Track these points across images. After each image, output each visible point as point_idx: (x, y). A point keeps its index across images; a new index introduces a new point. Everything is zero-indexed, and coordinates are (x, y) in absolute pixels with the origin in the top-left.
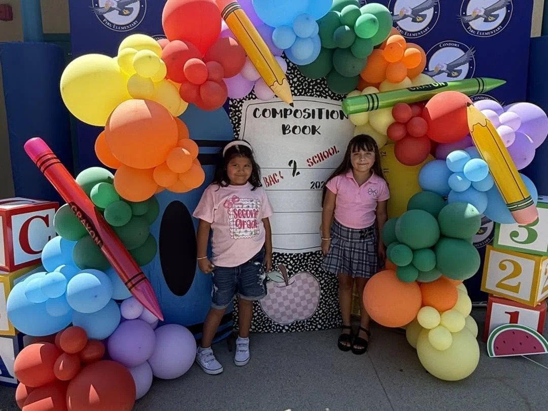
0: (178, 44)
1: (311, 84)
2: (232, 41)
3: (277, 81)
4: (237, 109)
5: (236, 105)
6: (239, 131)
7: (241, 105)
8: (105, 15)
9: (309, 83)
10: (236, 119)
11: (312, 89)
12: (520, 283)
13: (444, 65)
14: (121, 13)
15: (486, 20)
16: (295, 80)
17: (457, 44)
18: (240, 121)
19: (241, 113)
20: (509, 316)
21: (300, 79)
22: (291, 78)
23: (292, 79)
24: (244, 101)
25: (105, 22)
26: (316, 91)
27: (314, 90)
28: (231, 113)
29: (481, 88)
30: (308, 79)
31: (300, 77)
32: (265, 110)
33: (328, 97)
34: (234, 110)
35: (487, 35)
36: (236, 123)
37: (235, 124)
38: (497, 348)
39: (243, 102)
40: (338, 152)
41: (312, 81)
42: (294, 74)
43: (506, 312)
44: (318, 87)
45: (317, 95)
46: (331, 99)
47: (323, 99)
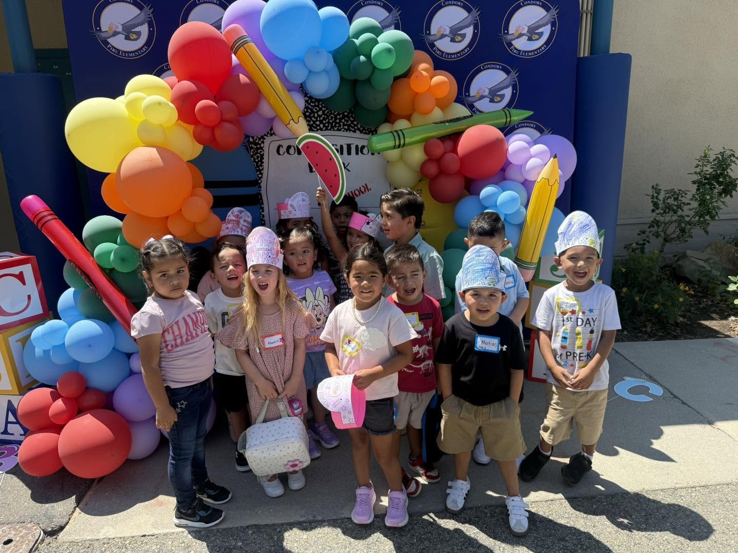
1: (338, 117)
2: (243, 78)
3: (293, 120)
4: (259, 146)
5: (257, 141)
6: (263, 169)
7: (263, 142)
8: (109, 40)
9: (336, 116)
10: (258, 157)
11: (339, 123)
13: (486, 89)
14: (127, 38)
15: (530, 39)
16: (320, 113)
17: (500, 65)
18: (263, 159)
19: (263, 151)
21: (326, 112)
22: (315, 111)
23: (317, 112)
24: (265, 137)
25: (109, 48)
26: (344, 125)
27: (342, 124)
28: (252, 150)
29: (509, 119)
30: (334, 112)
31: (325, 110)
32: (289, 147)
33: (357, 131)
34: (255, 147)
35: (530, 56)
36: (259, 161)
37: (257, 163)
39: (265, 139)
40: (370, 189)
41: (339, 114)
42: (318, 106)
44: (345, 120)
45: (345, 129)
46: (361, 133)
47: (351, 134)
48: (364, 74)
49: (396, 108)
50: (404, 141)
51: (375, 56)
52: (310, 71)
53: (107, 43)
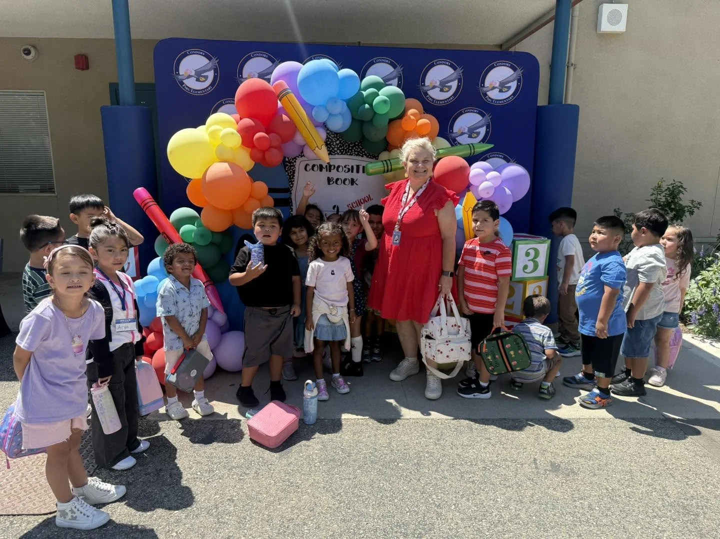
1: (351, 145)
2: (285, 117)
3: (318, 147)
4: (292, 164)
5: (291, 161)
6: (294, 181)
7: (295, 161)
8: (184, 81)
9: (349, 145)
10: (291, 172)
11: (351, 150)
12: (514, 302)
13: (466, 127)
14: (198, 80)
15: (501, 91)
16: (338, 142)
17: (478, 110)
18: (295, 173)
19: (295, 167)
21: (342, 142)
23: (335, 142)
25: (184, 87)
26: (355, 151)
27: (353, 150)
28: (287, 167)
29: (472, 151)
30: (348, 142)
31: (341, 140)
32: (314, 166)
33: (364, 156)
34: (290, 165)
35: (501, 104)
36: (291, 175)
37: (290, 176)
39: (297, 159)
40: (372, 199)
41: (351, 143)
42: (336, 137)
44: (356, 148)
45: (355, 154)
46: (367, 157)
47: (360, 158)
48: (367, 117)
49: (391, 140)
51: (375, 105)
52: (330, 114)
53: (182, 83)
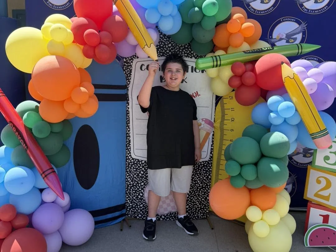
0: (82, 20)
1: (181, 48)
2: (118, 18)
3: (147, 45)
4: (129, 64)
5: (128, 61)
6: (130, 79)
7: (132, 62)
10: (128, 71)
11: (181, 52)
12: (330, 194)
13: (284, 34)
15: (316, 2)
17: (294, 19)
18: (131, 72)
19: (132, 67)
20: (322, 218)
21: (173, 45)
22: (167, 44)
23: (168, 45)
24: (134, 59)
25: (48, 4)
27: (183, 52)
28: (125, 67)
29: (300, 51)
30: (179, 45)
31: (173, 44)
33: (193, 57)
34: (127, 65)
35: (316, 13)
36: (128, 74)
37: (127, 75)
38: (312, 240)
39: (133, 60)
40: (200, 95)
41: (182, 46)
42: (169, 41)
43: (320, 215)
44: (186, 50)
45: (185, 56)
46: (195, 59)
47: (189, 59)
48: (197, 19)
49: (217, 43)
50: (220, 63)
51: (204, 7)
52: (162, 15)
53: (47, 1)
